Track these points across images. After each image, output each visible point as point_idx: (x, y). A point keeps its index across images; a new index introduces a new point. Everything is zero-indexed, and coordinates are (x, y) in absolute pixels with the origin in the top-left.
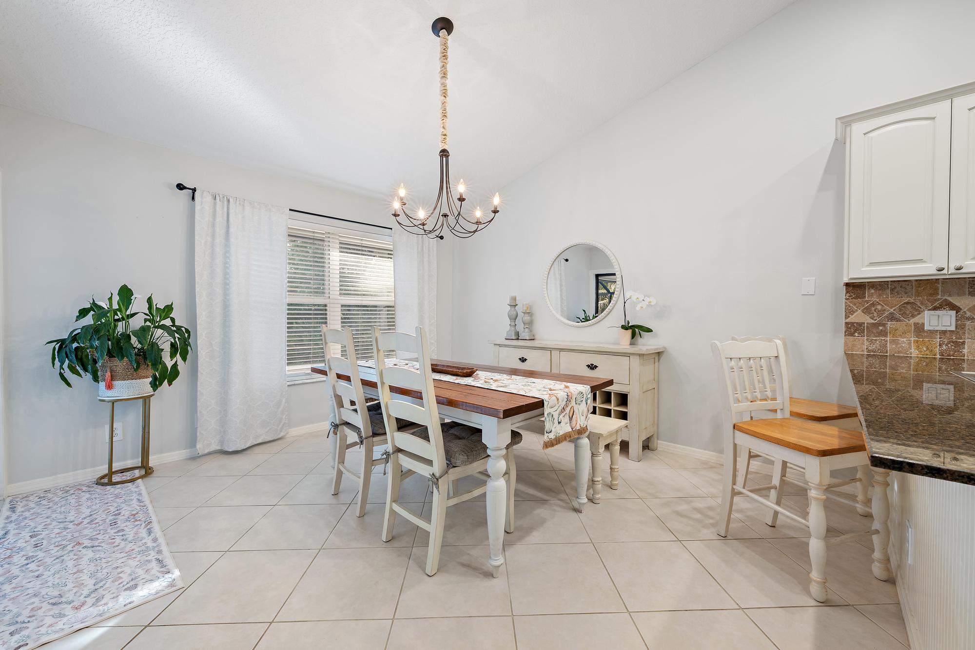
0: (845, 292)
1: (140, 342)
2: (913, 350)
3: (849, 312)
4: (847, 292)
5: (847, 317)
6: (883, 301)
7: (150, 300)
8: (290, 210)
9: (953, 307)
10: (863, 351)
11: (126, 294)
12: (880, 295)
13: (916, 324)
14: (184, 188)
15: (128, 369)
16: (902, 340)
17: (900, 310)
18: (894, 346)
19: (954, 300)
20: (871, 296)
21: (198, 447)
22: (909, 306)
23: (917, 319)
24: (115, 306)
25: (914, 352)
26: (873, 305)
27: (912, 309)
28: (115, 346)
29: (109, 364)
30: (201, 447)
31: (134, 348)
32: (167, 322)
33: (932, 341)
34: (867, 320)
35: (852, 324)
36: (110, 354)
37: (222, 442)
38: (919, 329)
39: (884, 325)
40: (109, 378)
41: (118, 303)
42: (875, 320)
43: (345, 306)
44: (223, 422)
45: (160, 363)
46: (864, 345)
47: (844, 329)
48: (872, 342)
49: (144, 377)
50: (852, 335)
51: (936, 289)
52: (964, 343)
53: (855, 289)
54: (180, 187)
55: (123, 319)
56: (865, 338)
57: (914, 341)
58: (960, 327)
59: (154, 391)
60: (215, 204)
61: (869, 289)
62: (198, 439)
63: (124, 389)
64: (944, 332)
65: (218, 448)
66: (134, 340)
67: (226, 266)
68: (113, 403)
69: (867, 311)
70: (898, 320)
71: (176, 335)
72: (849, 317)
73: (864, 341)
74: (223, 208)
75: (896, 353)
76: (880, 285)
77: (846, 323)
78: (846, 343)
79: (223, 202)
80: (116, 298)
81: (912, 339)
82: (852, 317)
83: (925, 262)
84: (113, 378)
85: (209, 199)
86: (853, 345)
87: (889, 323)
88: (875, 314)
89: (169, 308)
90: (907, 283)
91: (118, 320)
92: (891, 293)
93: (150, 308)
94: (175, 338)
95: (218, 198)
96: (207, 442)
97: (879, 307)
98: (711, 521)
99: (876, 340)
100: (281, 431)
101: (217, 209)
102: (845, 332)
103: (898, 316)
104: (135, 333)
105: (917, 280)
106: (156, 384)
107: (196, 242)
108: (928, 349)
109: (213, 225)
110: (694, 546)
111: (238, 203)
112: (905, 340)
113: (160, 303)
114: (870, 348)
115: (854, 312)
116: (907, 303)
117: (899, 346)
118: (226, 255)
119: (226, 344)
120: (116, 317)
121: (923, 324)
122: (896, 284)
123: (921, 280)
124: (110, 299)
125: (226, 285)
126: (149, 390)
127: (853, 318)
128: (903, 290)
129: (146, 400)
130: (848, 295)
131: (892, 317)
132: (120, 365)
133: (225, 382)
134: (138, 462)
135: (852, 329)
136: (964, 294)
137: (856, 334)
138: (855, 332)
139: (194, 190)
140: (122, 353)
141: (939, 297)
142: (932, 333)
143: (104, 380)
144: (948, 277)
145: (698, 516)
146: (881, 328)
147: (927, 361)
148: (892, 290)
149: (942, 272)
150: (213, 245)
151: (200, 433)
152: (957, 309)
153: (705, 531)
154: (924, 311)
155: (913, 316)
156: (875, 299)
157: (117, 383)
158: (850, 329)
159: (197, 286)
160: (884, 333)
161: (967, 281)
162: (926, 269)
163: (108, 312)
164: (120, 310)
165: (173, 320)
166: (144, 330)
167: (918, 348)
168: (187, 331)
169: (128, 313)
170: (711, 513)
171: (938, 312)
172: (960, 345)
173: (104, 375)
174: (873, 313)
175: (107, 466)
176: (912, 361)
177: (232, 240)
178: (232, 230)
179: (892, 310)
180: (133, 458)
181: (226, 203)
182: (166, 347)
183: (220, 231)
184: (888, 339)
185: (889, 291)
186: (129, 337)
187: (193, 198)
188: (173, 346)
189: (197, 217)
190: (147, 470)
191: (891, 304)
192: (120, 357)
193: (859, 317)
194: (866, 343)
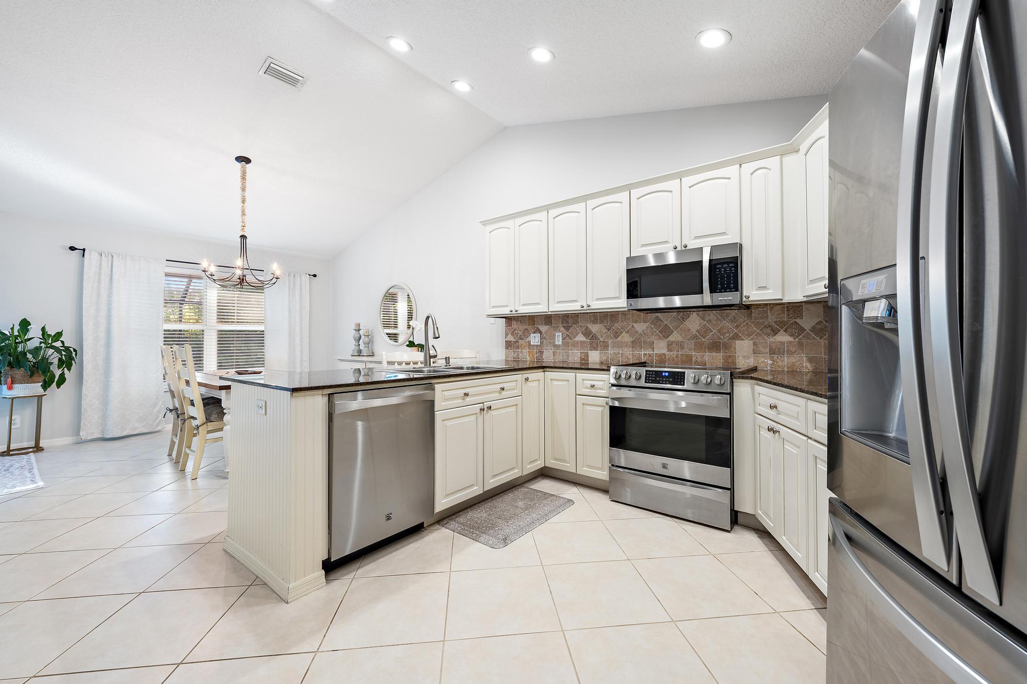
1: (34, 358)
3: (507, 335)
4: (506, 321)
6: (518, 328)
7: (43, 329)
8: (167, 260)
10: (512, 358)
11: (25, 325)
12: (517, 324)
13: (528, 341)
14: (76, 249)
15: (25, 376)
16: (525, 351)
17: (524, 333)
18: (521, 355)
19: (540, 328)
21: (81, 434)
22: (526, 331)
23: (528, 339)
24: (16, 333)
25: (528, 358)
26: (514, 330)
28: (15, 360)
29: (11, 373)
30: (83, 435)
31: (29, 361)
32: (58, 344)
33: (534, 351)
34: (512, 339)
35: (508, 342)
36: (11, 365)
37: (103, 432)
38: (529, 343)
39: (518, 342)
40: (10, 382)
41: (18, 332)
42: (516, 339)
43: (222, 331)
44: (104, 417)
45: (49, 371)
46: (512, 354)
47: (505, 345)
49: (37, 382)
50: (508, 348)
51: (535, 321)
52: (543, 351)
53: (509, 319)
54: (72, 248)
55: (22, 342)
56: (512, 350)
57: (528, 351)
58: (542, 342)
59: (45, 391)
60: (101, 260)
61: (514, 320)
62: (81, 428)
63: (20, 390)
64: (537, 346)
65: (100, 436)
66: (29, 356)
67: (109, 303)
68: (13, 399)
69: (513, 334)
71: (63, 353)
73: (512, 352)
74: (108, 262)
75: (523, 358)
77: (506, 341)
78: (505, 353)
79: (108, 258)
80: (17, 327)
82: (507, 337)
84: (13, 382)
85: (95, 256)
86: (508, 353)
87: (520, 341)
88: (515, 336)
89: (59, 335)
90: (526, 317)
91: (19, 343)
92: (520, 324)
93: (43, 335)
94: (62, 355)
95: (103, 255)
96: (90, 430)
97: (516, 332)
99: (516, 351)
100: (157, 426)
101: (103, 263)
102: (505, 347)
103: (523, 336)
104: (30, 352)
106: (46, 386)
107: (84, 286)
108: (532, 355)
109: (100, 274)
111: (121, 257)
113: (52, 331)
114: (514, 356)
117: (523, 354)
118: (110, 295)
119: (108, 360)
120: (17, 341)
121: (531, 341)
122: (523, 318)
123: (530, 316)
124: (12, 329)
125: (109, 317)
126: (40, 391)
128: (524, 321)
129: (40, 398)
130: (506, 323)
131: (521, 338)
132: (19, 373)
133: (106, 387)
134: (32, 444)
135: (508, 345)
136: (543, 324)
139: (84, 250)
140: (19, 365)
141: (535, 326)
142: (534, 346)
143: (6, 384)
146: (517, 344)
148: (521, 321)
149: (513, 313)
150: (99, 288)
151: (84, 423)
152: (541, 333)
154: (531, 333)
155: (527, 337)
156: (515, 326)
157: (15, 386)
159: (83, 318)
160: (518, 347)
163: (10, 337)
164: (19, 336)
165: (63, 342)
166: (38, 349)
167: (529, 355)
168: (75, 350)
169: (26, 338)
171: (535, 334)
172: (542, 353)
173: (6, 380)
175: (6, 446)
177: (115, 284)
178: (114, 277)
179: (521, 333)
180: (28, 441)
181: (110, 258)
182: (56, 361)
183: (105, 278)
184: (520, 350)
185: (519, 322)
186: (25, 354)
187: (84, 255)
188: (60, 360)
189: (86, 269)
190: (38, 448)
191: (520, 330)
192: (18, 368)
193: (510, 337)
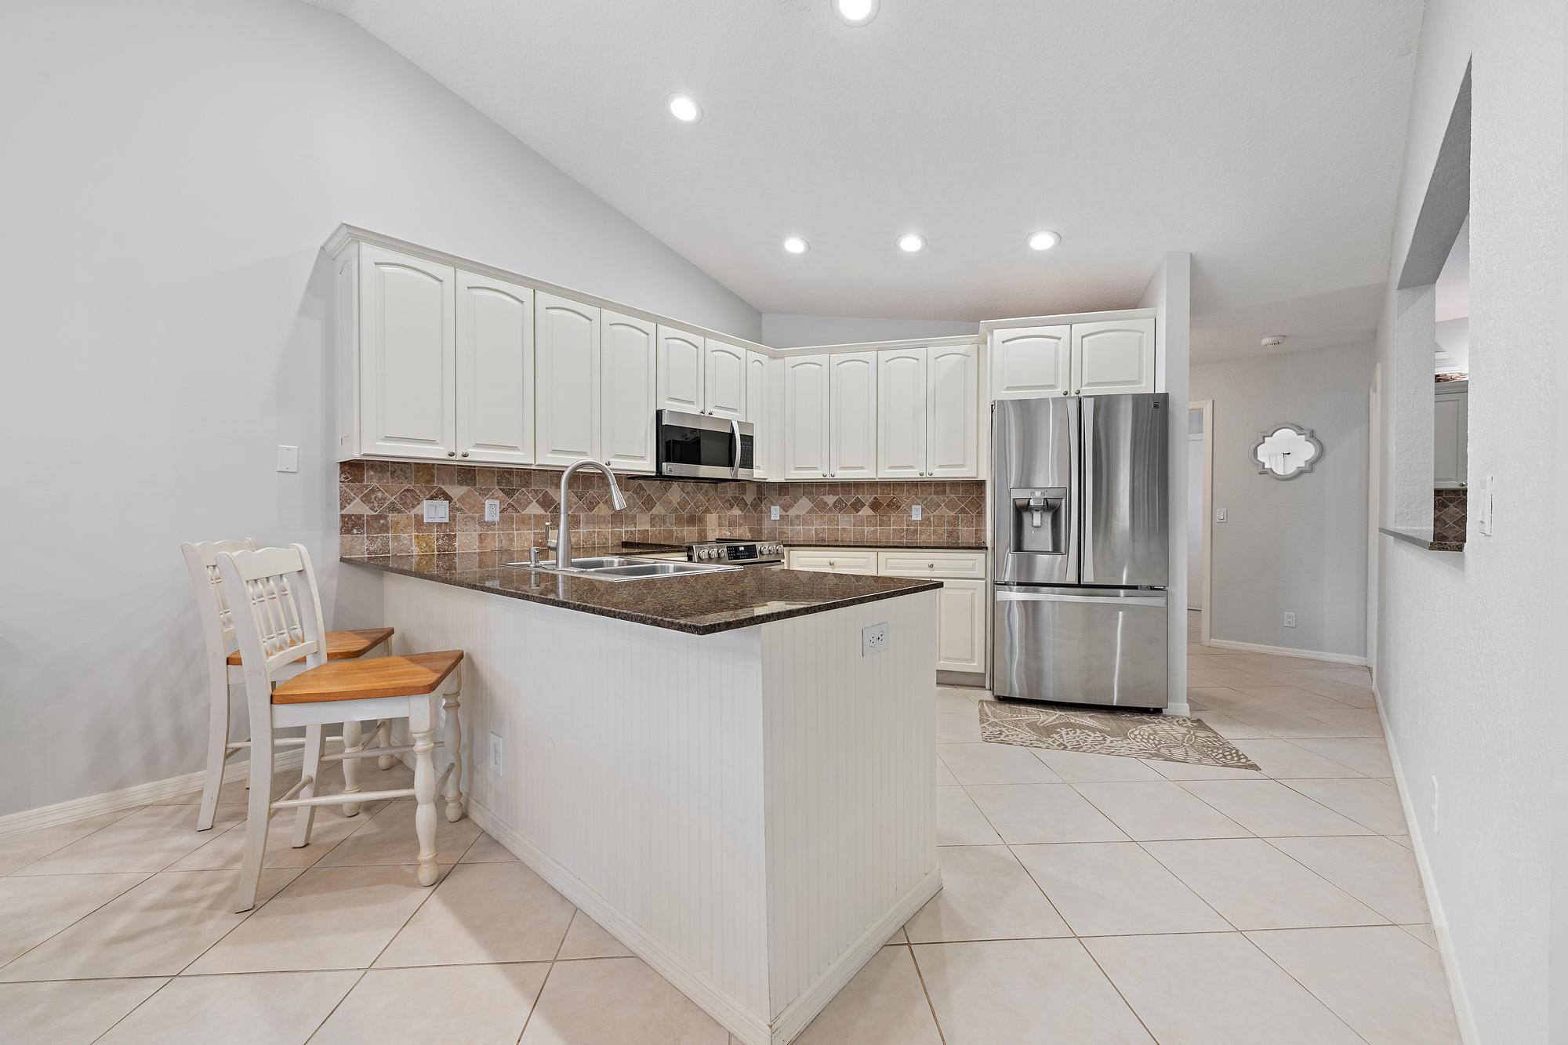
0: (339, 471)
2: (413, 548)
3: (345, 500)
4: (342, 472)
5: (342, 507)
6: (384, 487)
9: (448, 498)
10: (363, 553)
12: (380, 479)
13: (416, 516)
16: (404, 535)
17: (401, 499)
18: (396, 544)
19: (446, 488)
20: (371, 480)
22: (409, 494)
23: (417, 510)
25: (415, 550)
26: (373, 491)
27: (410, 499)
33: (431, 535)
34: (365, 510)
35: (350, 516)
38: (419, 520)
39: (385, 517)
42: (376, 511)
46: (364, 544)
47: (338, 524)
48: (372, 540)
50: (349, 532)
51: (432, 476)
52: (455, 536)
53: (353, 469)
56: (365, 535)
57: (415, 536)
58: (452, 518)
61: (368, 469)
64: (440, 525)
69: (366, 499)
70: (400, 512)
72: (345, 507)
73: (363, 539)
75: (398, 552)
76: (380, 466)
77: (342, 515)
78: (342, 544)
81: (413, 534)
82: (348, 507)
83: (437, 444)
86: (352, 547)
87: (390, 515)
88: (376, 504)
90: (406, 466)
92: (392, 478)
97: (379, 494)
98: (204, 904)
99: (377, 537)
102: (341, 529)
103: (399, 506)
105: (416, 463)
108: (427, 544)
110: (213, 961)
112: (406, 535)
114: (371, 549)
115: (351, 501)
116: (407, 490)
117: (401, 543)
121: (422, 515)
122: (396, 466)
123: (419, 464)
127: (350, 509)
128: (403, 473)
130: (343, 476)
131: (393, 508)
135: (350, 524)
136: (454, 483)
137: (355, 531)
138: (353, 528)
141: (435, 485)
142: (430, 525)
144: (455, 463)
145: (171, 914)
146: (382, 522)
147: (427, 558)
148: (393, 473)
149: (454, 458)
152: (450, 499)
153: (210, 925)
154: (423, 500)
155: (413, 507)
156: (375, 483)
158: (347, 523)
160: (384, 529)
161: (457, 468)
162: (435, 452)
167: (418, 545)
170: (189, 894)
171: (435, 502)
172: (452, 538)
174: (373, 502)
176: (414, 560)
179: (393, 499)
184: (390, 535)
185: (389, 474)
191: (389, 490)
193: (357, 507)
194: (366, 542)
